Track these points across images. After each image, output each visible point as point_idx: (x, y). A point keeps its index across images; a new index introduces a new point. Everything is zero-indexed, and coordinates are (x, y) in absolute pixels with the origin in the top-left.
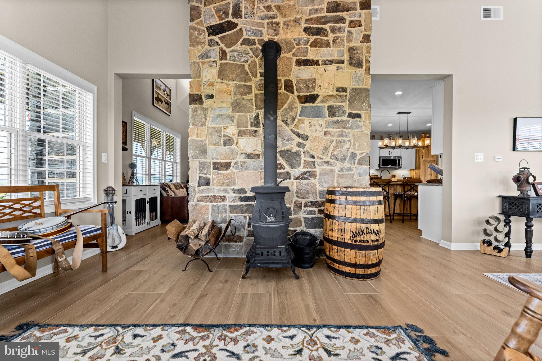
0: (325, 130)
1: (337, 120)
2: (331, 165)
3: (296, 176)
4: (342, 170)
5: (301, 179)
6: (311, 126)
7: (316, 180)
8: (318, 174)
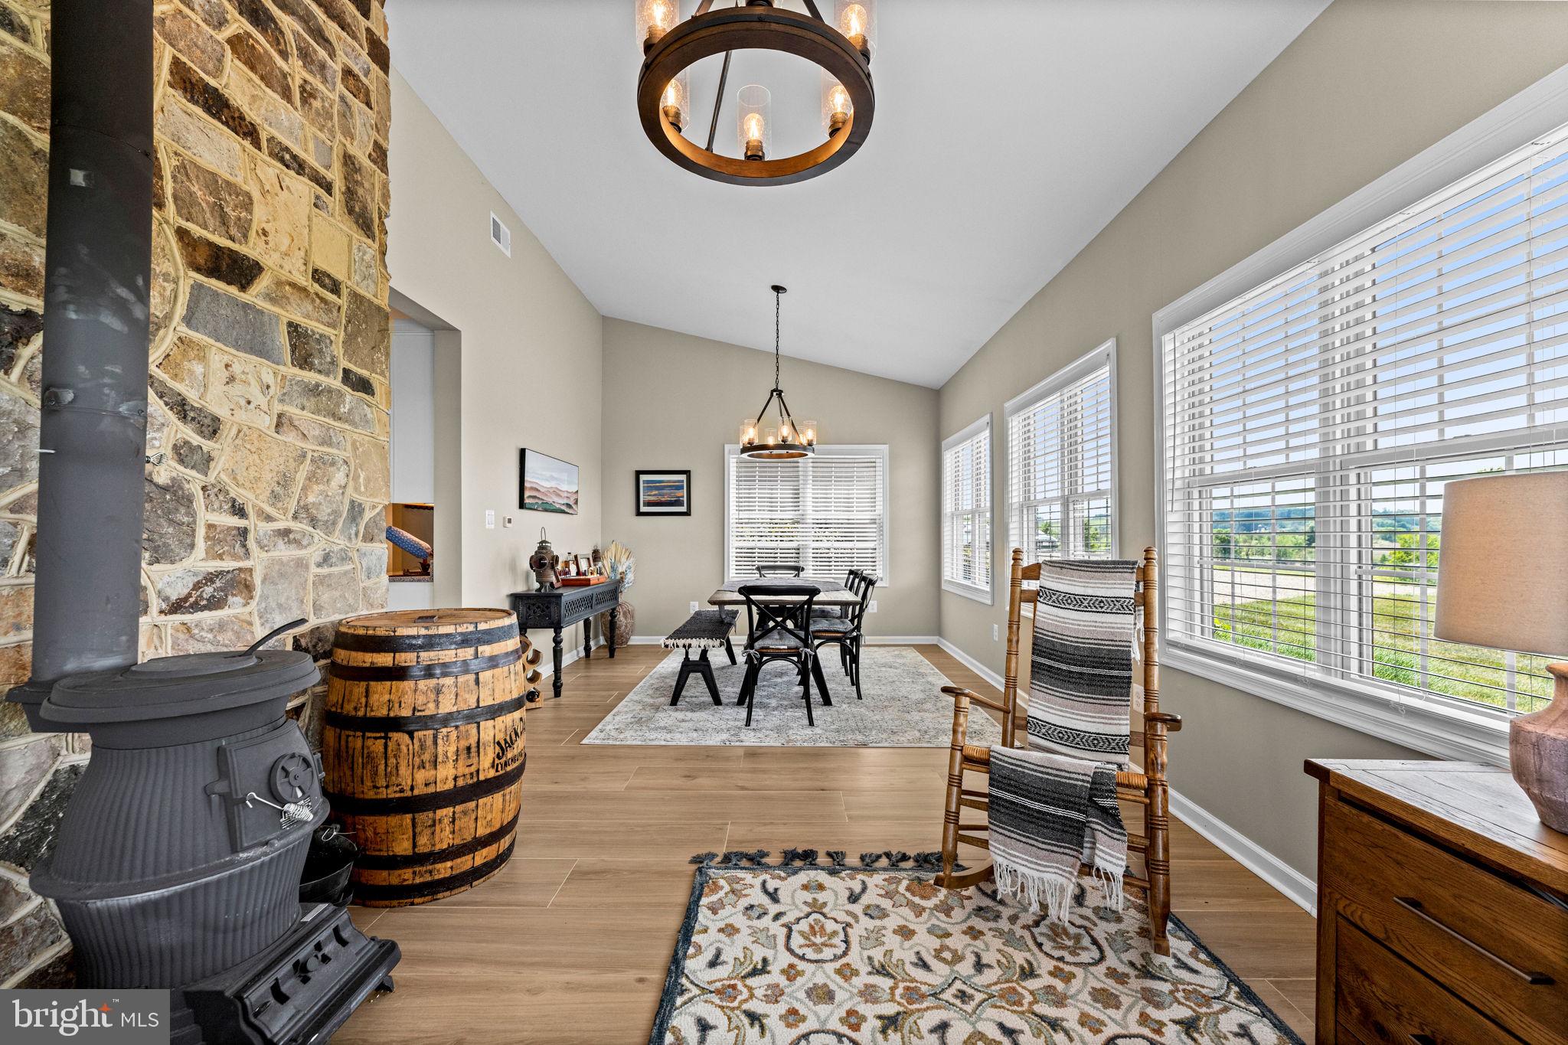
0: (278, 408)
1: (317, 385)
2: (297, 542)
3: (174, 598)
4: (326, 559)
5: (196, 607)
6: (231, 380)
7: (254, 603)
8: (257, 579)
